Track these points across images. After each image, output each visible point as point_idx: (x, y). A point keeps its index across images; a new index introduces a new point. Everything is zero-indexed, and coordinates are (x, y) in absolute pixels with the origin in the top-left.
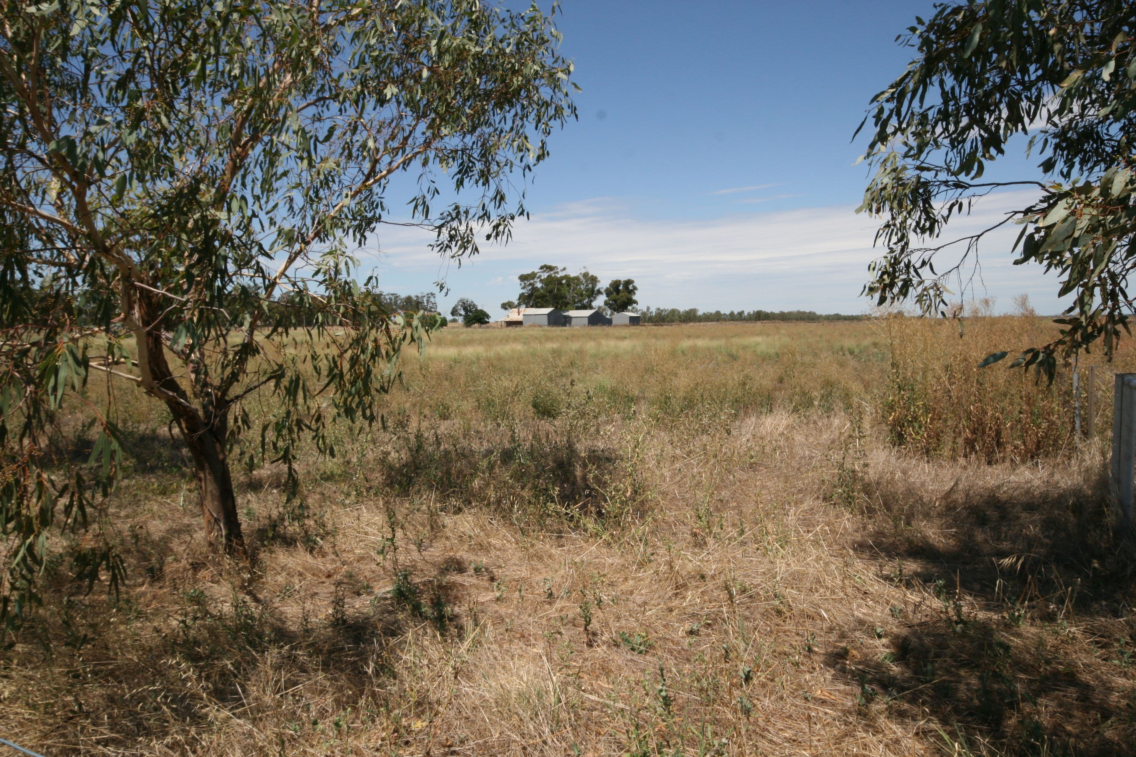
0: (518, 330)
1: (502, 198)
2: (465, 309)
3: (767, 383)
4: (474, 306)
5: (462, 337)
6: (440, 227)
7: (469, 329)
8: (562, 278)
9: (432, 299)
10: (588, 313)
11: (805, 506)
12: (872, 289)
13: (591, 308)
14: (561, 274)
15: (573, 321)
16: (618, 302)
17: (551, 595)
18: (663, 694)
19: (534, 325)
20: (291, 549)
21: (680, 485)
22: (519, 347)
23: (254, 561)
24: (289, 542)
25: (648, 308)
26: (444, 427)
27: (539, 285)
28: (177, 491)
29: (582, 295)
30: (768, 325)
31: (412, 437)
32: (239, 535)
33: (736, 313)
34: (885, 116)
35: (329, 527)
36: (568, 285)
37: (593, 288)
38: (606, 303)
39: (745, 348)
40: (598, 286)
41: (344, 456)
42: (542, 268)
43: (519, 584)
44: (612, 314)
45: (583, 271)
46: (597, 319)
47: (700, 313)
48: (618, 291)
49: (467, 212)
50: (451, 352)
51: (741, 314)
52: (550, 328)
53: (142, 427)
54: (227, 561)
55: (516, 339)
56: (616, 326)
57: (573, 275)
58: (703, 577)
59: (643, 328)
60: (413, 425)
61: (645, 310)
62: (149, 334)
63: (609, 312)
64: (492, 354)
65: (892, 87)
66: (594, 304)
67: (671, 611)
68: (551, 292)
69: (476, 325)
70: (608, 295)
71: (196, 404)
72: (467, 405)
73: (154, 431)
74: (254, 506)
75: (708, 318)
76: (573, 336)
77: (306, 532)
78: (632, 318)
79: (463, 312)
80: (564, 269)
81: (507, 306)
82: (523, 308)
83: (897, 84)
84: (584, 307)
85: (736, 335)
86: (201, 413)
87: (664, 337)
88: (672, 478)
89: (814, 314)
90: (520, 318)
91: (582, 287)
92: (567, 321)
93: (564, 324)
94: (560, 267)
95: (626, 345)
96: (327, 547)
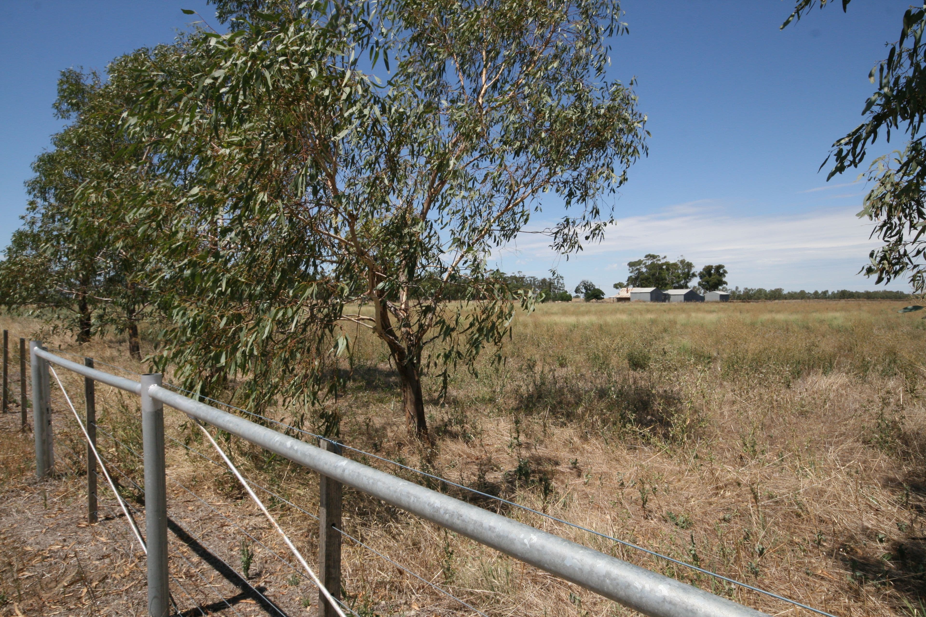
0: (626, 304)
1: (597, 212)
2: (586, 288)
3: (829, 349)
4: (593, 286)
5: (583, 309)
6: (556, 233)
7: (588, 303)
8: (663, 264)
9: (561, 281)
10: (684, 291)
11: (845, 446)
12: (870, 271)
13: (687, 287)
14: (663, 261)
15: (672, 298)
16: (710, 283)
17: (622, 484)
18: (693, 552)
19: (639, 301)
20: (455, 440)
21: (736, 421)
22: (624, 317)
23: (433, 444)
24: (454, 436)
25: (737, 288)
26: (561, 372)
27: (644, 270)
28: (390, 400)
29: (679, 277)
30: (852, 303)
31: (538, 377)
32: (425, 428)
33: (820, 292)
34: (844, 154)
35: (479, 430)
36: (668, 269)
37: (689, 272)
38: (699, 284)
39: (822, 322)
40: (693, 270)
41: (492, 387)
42: (646, 256)
43: (602, 476)
44: (704, 293)
45: (681, 259)
46: (692, 297)
47: (785, 292)
48: (710, 274)
49: (574, 223)
50: (571, 320)
51: (825, 293)
52: (652, 303)
53: (369, 363)
54: (419, 443)
55: (623, 311)
56: (708, 302)
57: (672, 262)
58: (739, 484)
59: (732, 304)
60: (538, 369)
61: (734, 289)
62: (381, 302)
63: (703, 291)
64: (601, 322)
65: (849, 136)
66: (689, 284)
67: (711, 504)
68: (653, 275)
69: (594, 300)
70: (701, 277)
71: (404, 345)
72: (580, 358)
73: (376, 366)
74: (434, 412)
75: (792, 296)
76: (670, 310)
77: (465, 431)
78: (722, 296)
79: (584, 291)
80: (665, 257)
81: (618, 286)
82: (630, 288)
83: (854, 133)
84: (681, 287)
85: (816, 311)
86: (406, 351)
87: (748, 311)
88: (729, 416)
89: (902, 293)
90: (628, 295)
91: (680, 271)
92: (667, 298)
93: (664, 301)
94: (662, 256)
95: (712, 317)
96: (477, 442)
